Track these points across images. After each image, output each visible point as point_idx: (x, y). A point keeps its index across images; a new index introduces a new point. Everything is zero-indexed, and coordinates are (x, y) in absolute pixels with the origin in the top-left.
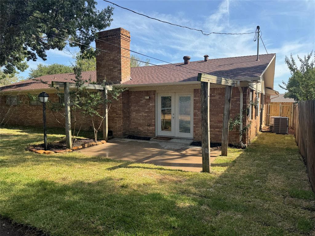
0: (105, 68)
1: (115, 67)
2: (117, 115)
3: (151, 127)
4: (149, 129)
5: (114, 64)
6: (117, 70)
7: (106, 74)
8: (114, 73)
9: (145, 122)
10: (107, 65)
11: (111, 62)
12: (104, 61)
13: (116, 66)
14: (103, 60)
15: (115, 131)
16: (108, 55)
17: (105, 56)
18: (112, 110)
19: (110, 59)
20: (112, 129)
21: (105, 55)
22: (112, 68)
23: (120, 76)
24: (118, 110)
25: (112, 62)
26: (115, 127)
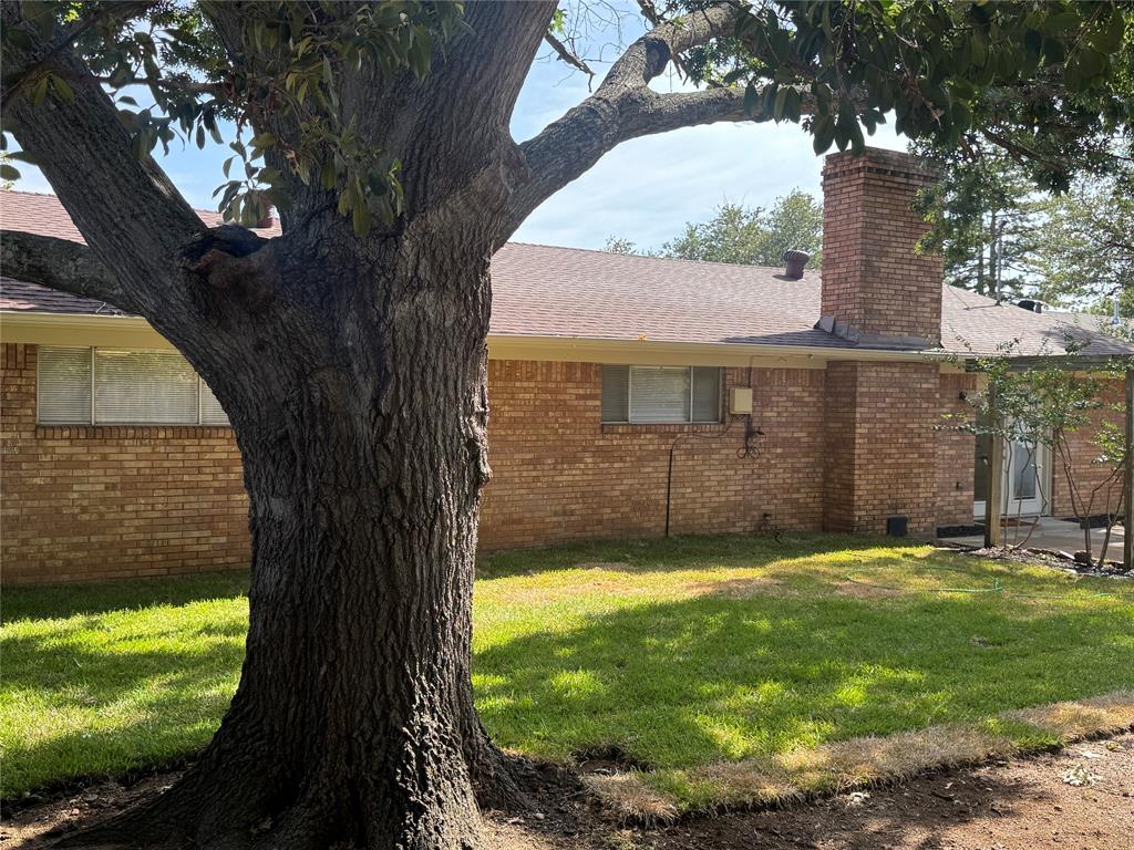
0: (891, 287)
1: (922, 289)
2: (923, 457)
3: (965, 493)
4: (959, 498)
5: (920, 279)
6: (928, 300)
7: (895, 308)
8: (919, 309)
9: (951, 477)
10: (900, 277)
11: (912, 268)
12: (889, 260)
13: (927, 285)
14: (886, 254)
15: (915, 515)
16: (903, 240)
17: (894, 244)
18: (906, 441)
19: (909, 256)
20: (903, 511)
21: (894, 239)
22: (915, 289)
23: (938, 321)
24: (924, 440)
25: (915, 268)
26: (915, 500)
